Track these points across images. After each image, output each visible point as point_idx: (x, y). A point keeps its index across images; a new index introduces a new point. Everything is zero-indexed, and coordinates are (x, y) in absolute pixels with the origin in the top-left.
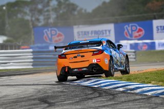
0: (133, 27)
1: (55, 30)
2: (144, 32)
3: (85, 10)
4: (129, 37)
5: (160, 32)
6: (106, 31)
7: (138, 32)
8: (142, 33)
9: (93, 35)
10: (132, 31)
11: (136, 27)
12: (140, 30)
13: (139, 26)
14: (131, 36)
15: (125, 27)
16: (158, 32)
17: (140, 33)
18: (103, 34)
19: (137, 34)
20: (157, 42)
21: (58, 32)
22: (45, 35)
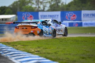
0: (71, 14)
1: (29, 14)
2: (76, 16)
3: (65, 3)
4: (68, 19)
5: (85, 17)
6: (56, 15)
7: (73, 17)
8: (76, 17)
9: (49, 17)
10: (70, 16)
11: (72, 14)
12: (74, 16)
13: (74, 13)
14: (69, 18)
15: (66, 14)
16: (84, 17)
17: (74, 17)
18: (54, 17)
19: (73, 18)
20: (83, 22)
21: (30, 15)
22: (23, 16)
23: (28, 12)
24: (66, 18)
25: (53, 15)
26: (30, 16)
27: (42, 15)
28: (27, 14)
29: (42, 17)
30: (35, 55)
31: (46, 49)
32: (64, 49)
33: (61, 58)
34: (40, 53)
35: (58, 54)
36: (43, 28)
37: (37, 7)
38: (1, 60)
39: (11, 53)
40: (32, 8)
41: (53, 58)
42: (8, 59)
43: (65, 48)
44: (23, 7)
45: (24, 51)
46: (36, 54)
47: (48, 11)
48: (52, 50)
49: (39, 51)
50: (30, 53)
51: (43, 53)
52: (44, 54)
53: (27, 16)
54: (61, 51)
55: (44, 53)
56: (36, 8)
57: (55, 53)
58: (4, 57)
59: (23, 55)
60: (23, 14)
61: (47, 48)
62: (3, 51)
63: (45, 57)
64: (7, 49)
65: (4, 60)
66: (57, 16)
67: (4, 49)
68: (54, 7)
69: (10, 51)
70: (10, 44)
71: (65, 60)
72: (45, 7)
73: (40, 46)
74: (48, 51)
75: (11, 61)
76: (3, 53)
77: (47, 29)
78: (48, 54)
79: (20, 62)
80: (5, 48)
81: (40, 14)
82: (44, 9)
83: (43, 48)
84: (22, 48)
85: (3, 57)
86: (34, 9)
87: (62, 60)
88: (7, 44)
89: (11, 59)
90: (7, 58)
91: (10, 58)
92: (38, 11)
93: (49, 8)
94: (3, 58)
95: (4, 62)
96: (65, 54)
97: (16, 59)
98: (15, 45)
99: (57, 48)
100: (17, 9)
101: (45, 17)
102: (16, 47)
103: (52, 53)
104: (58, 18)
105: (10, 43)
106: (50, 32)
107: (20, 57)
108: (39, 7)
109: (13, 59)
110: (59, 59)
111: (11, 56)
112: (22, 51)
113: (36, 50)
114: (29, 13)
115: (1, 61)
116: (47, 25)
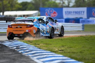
21: (54, 11)
22: (46, 12)
23: (51, 8)
24: (93, 14)
25: (78, 11)
26: (53, 13)
27: (67, 11)
28: (50, 10)
29: (66, 13)
30: (58, 54)
31: (70, 47)
32: (90, 48)
33: (87, 58)
34: (65, 53)
35: (84, 53)
36: (39, 26)
37: (62, 2)
38: (22, 59)
39: (33, 52)
40: (56, 3)
41: (78, 57)
42: (30, 58)
43: (91, 46)
44: (46, 2)
45: (46, 50)
46: (60, 53)
47: (73, 7)
48: (77, 49)
49: (63, 50)
50: (53, 52)
51: (67, 52)
52: (69, 54)
53: (50, 13)
54: (87, 50)
55: (69, 52)
56: (60, 3)
57: (81, 52)
58: (26, 57)
59: (45, 54)
60: (46, 10)
61: (72, 47)
62: (24, 50)
63: (69, 57)
64: (28, 48)
65: (25, 59)
66: (83, 13)
67: (25, 47)
68: (80, 3)
69: (31, 50)
70: (32, 43)
71: (91, 60)
72: (70, 2)
73: (64, 44)
74: (73, 50)
75: (33, 61)
76: (24, 52)
77: (44, 27)
78: (72, 54)
79: (42, 62)
80: (27, 47)
81: (65, 10)
82: (69, 4)
83: (68, 47)
84: (44, 47)
85: (24, 56)
86: (58, 4)
87: (88, 59)
88: (29, 42)
89: (33, 59)
90: (28, 58)
91: (31, 57)
92: (63, 7)
93: (75, 4)
94: (24, 58)
95: (25, 61)
96: (91, 54)
97: (38, 59)
98: (38, 43)
99: (83, 47)
100: (40, 5)
101: (69, 13)
102: (38, 45)
103: (77, 53)
104: (84, 14)
105: (32, 41)
106: (47, 31)
107: (42, 56)
108: (64, 3)
109: (35, 59)
110: (85, 59)
111: (33, 55)
112: (45, 50)
113: (60, 49)
114: (53, 9)
115: (22, 61)
116: (45, 23)
